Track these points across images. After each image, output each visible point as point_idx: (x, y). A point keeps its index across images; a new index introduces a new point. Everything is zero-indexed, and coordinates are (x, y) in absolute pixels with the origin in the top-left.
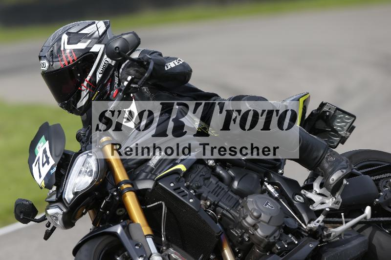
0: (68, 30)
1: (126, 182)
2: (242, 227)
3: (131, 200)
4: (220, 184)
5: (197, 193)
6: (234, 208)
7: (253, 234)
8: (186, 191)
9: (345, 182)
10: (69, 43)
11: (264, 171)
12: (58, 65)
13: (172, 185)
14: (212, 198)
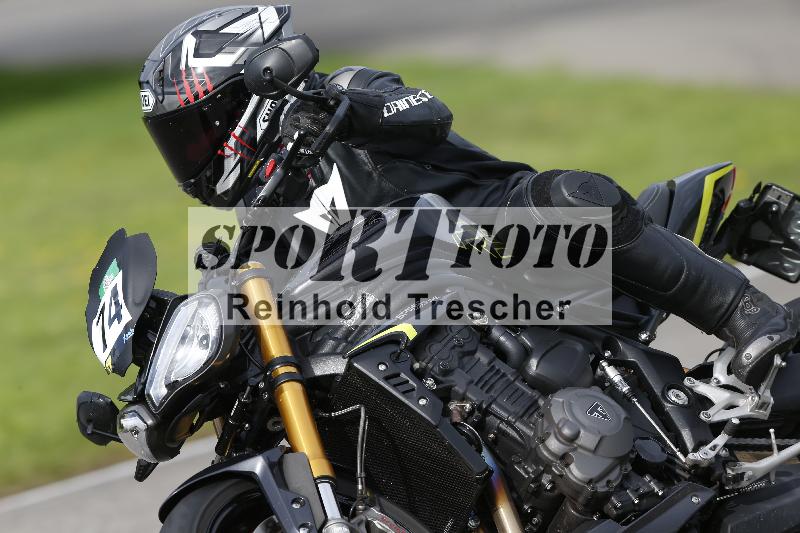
0: (197, 25)
1: (284, 361)
2: (537, 460)
3: (292, 398)
4: (499, 364)
5: (441, 386)
6: (525, 418)
7: (561, 476)
8: (411, 382)
9: (778, 360)
10: (197, 54)
11: (603, 335)
12: (173, 102)
13: (382, 367)
14: (475, 396)
